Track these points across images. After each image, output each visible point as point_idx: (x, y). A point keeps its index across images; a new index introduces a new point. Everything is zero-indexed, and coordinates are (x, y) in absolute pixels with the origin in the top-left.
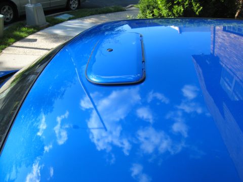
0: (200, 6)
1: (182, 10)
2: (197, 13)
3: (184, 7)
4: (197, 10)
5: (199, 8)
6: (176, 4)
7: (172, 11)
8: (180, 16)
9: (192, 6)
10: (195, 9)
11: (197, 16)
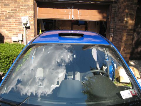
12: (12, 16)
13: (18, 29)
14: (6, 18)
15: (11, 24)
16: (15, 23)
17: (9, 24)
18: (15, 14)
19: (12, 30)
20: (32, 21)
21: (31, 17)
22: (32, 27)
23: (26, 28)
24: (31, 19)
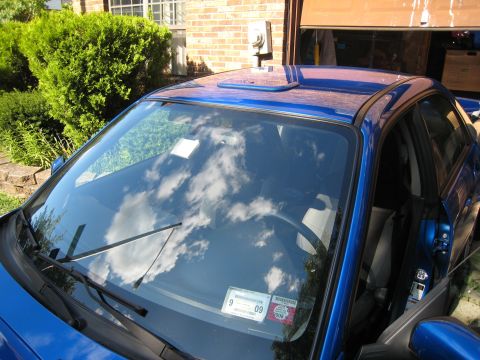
0: (127, 88)
1: (104, 99)
2: (126, 98)
3: (104, 96)
4: (124, 94)
5: (125, 90)
6: (91, 94)
7: (90, 105)
9: (116, 90)
10: (122, 93)
11: (126, 101)
12: (227, 23)
13: (240, 60)
14: (214, 29)
15: (224, 47)
16: (233, 42)
17: (220, 47)
18: (235, 16)
19: (227, 63)
20: (278, 36)
21: (277, 22)
22: (278, 55)
23: (261, 57)
24: (277, 29)
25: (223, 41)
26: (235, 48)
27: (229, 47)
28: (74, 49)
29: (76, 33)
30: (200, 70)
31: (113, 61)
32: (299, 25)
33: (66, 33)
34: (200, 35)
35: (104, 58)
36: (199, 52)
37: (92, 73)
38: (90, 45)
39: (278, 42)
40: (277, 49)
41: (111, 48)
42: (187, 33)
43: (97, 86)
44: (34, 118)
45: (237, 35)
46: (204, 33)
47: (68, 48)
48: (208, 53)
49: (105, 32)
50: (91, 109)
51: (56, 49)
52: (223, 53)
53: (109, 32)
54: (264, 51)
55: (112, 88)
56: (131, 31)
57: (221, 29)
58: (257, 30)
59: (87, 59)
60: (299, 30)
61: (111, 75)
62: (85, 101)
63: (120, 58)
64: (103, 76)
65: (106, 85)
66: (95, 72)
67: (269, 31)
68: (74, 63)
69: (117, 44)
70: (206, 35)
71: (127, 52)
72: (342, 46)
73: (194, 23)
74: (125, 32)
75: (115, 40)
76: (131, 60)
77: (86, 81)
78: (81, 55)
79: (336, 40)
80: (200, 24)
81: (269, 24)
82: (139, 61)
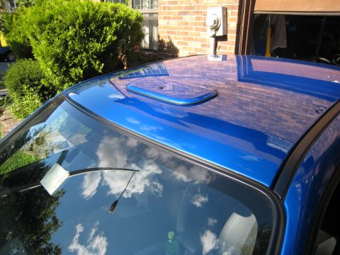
0: (101, 63)
1: (82, 71)
2: (100, 71)
3: (82, 69)
4: (99, 68)
5: (99, 65)
6: (72, 67)
7: (70, 76)
8: (80, 79)
9: (92, 64)
10: (97, 67)
11: (100, 74)
13: (200, 40)
14: (180, 13)
15: (187, 28)
18: (198, 2)
19: (189, 42)
20: (233, 20)
21: (233, 8)
22: (232, 37)
23: (217, 39)
24: (232, 14)
25: (186, 23)
26: (197, 29)
27: (191, 29)
28: (58, 30)
29: (60, 17)
30: (168, 47)
31: (89, 41)
32: (253, 10)
33: (51, 18)
34: (169, 18)
35: (82, 38)
36: (168, 32)
37: (72, 50)
38: (70, 27)
39: (233, 25)
40: (232, 32)
41: (87, 30)
42: (159, 16)
43: (76, 62)
44: (36, 83)
45: (198, 19)
46: (172, 16)
47: (53, 30)
48: (174, 33)
49: (83, 16)
50: (72, 80)
51: (44, 30)
52: (186, 34)
53: (86, 16)
54: (220, 33)
55: (89, 63)
56: (106, 15)
57: (185, 13)
58: (215, 14)
59: (68, 39)
60: (253, 15)
61: (88, 53)
62: (66, 73)
63: (95, 38)
64: (82, 53)
65: (83, 60)
66: (74, 50)
67: (225, 16)
68: (57, 42)
69: (93, 26)
70: (174, 18)
71: (101, 33)
72: (293, 29)
73: (164, 8)
74: (99, 16)
75: (91, 23)
76: (104, 40)
77: (67, 57)
78: (62, 36)
79: (288, 23)
80: (169, 8)
81: (225, 10)
82: (110, 41)
